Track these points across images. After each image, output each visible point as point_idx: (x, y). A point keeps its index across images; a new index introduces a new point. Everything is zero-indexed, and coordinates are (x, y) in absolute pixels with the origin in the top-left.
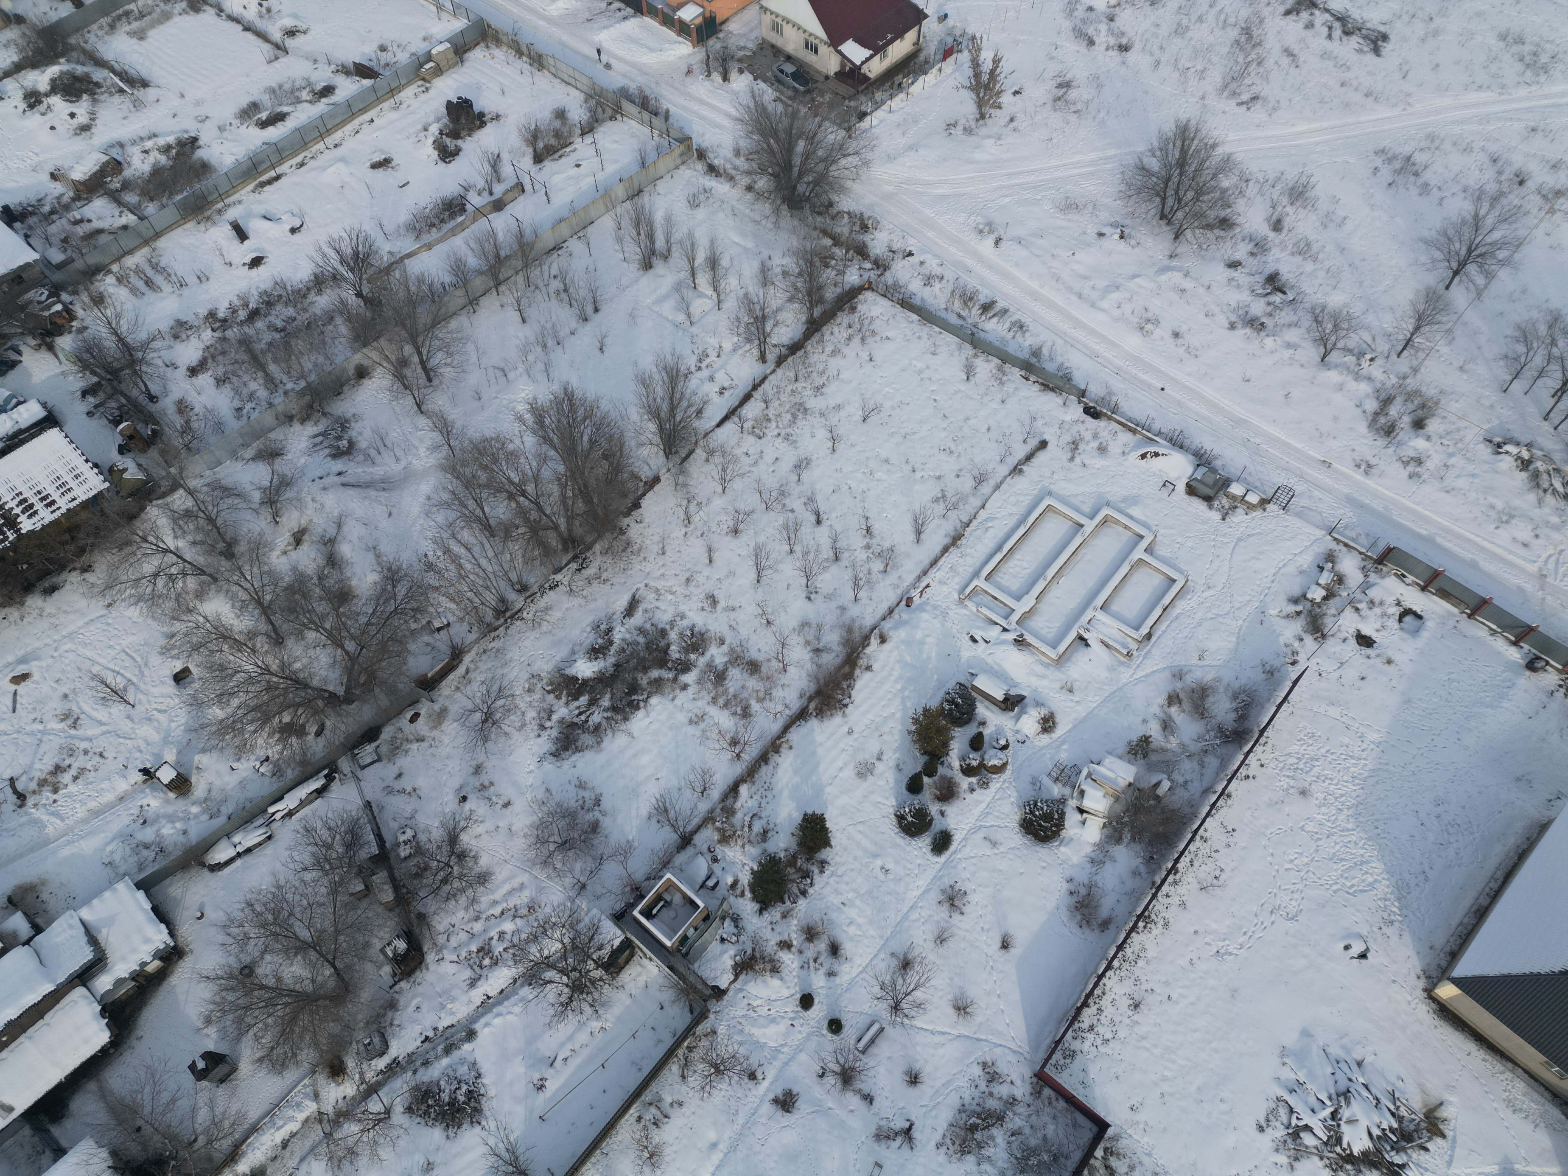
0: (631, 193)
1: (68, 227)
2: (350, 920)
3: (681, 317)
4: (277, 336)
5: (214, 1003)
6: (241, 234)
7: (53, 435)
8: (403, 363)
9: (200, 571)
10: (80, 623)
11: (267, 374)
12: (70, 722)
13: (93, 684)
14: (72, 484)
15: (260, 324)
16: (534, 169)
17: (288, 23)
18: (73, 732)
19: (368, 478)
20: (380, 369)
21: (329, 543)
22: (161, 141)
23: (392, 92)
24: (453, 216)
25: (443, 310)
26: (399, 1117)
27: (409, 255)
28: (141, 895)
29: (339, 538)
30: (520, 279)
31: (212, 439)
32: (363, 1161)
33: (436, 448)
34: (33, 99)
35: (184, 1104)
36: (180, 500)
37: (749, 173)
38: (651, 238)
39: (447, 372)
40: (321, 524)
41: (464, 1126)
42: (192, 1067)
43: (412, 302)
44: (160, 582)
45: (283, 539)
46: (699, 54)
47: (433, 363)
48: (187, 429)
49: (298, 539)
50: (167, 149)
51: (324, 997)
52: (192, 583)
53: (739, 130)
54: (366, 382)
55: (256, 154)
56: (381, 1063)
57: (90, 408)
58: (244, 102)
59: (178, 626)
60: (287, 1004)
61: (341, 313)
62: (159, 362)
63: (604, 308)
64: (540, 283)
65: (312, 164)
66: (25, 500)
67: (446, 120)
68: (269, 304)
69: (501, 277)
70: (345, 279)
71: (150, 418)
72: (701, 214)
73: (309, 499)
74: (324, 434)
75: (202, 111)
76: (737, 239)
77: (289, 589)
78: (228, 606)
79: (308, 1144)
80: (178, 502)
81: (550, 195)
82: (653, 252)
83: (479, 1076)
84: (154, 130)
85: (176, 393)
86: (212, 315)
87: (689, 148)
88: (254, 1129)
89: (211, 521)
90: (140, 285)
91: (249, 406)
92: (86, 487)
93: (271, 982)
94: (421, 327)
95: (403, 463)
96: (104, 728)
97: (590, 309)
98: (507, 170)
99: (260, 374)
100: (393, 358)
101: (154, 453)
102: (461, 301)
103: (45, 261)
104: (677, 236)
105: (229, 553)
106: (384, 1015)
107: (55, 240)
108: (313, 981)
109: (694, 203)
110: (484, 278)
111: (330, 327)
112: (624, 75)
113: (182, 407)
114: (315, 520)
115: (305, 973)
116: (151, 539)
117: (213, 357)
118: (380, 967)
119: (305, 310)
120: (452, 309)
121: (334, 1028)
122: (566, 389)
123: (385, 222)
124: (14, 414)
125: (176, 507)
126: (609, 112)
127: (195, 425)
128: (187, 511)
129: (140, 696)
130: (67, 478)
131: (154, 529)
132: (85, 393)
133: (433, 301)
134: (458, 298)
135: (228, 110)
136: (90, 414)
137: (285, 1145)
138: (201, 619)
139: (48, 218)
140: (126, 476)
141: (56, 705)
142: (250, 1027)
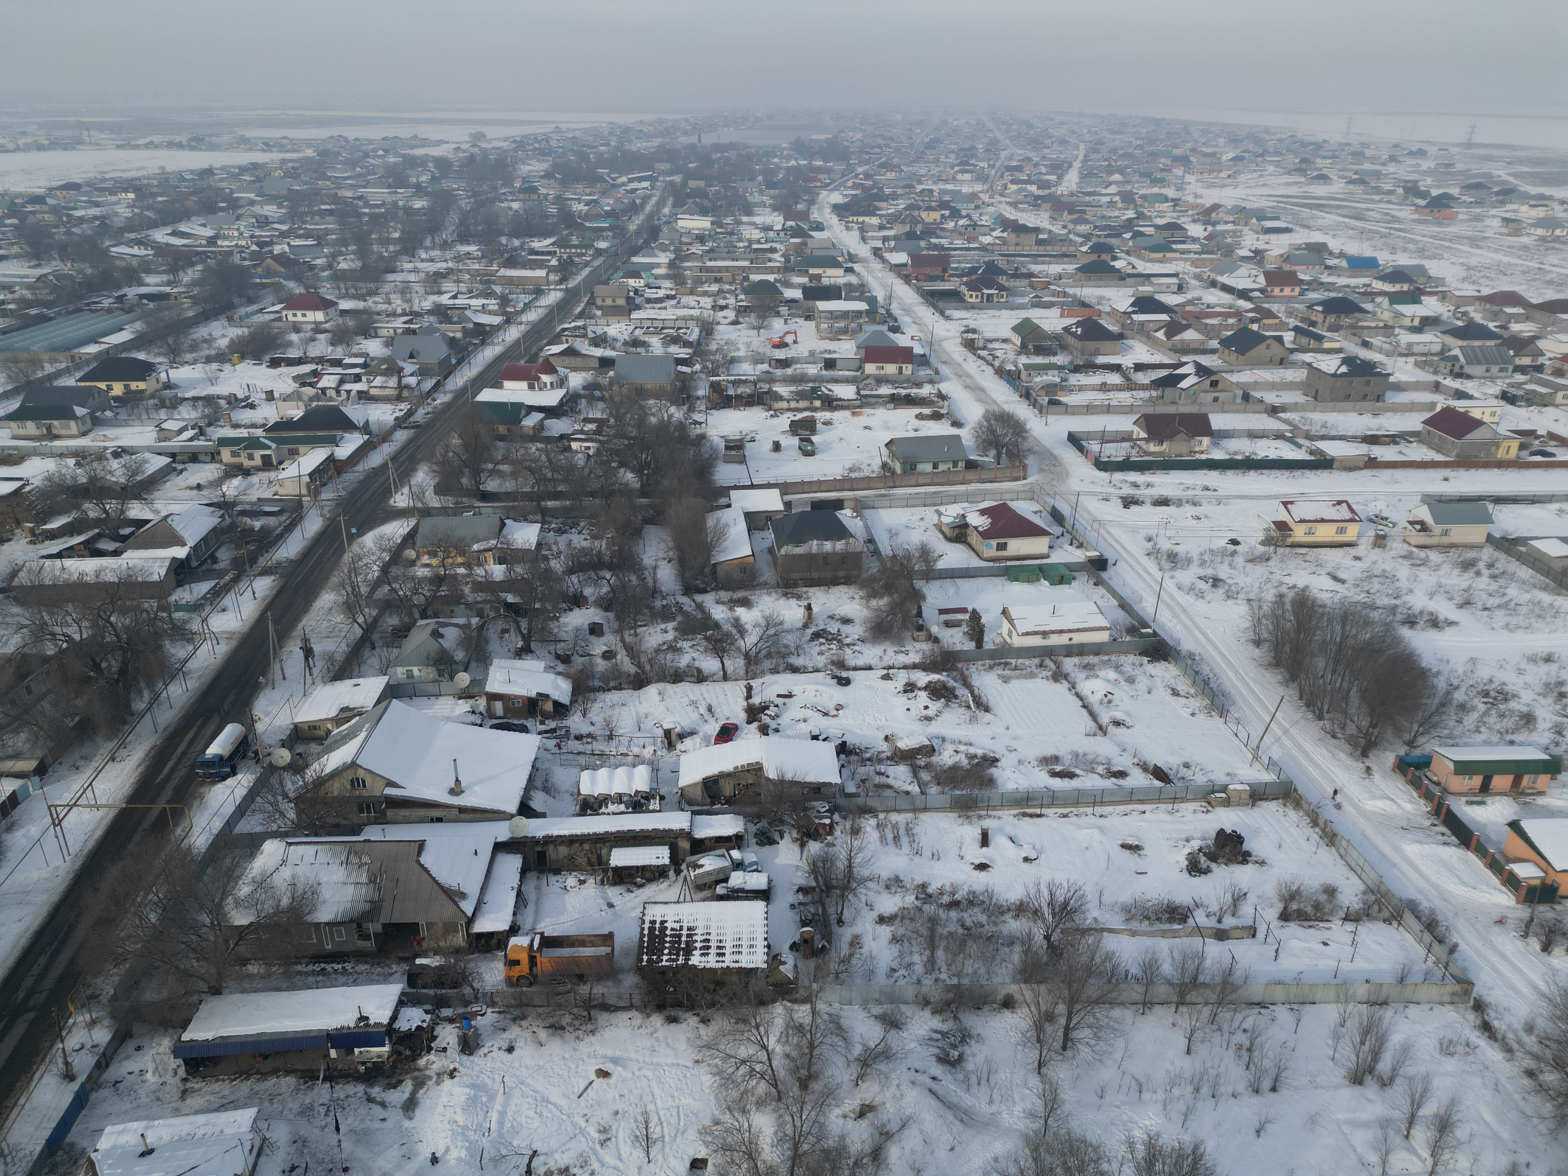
0: (1373, 998)
1: (872, 773)
3: (1373, 1158)
4: (961, 931)
6: (985, 840)
7: (759, 906)
8: (1050, 1017)
9: (774, 1082)
10: (669, 1061)
11: (933, 956)
12: (603, 1137)
13: (640, 1118)
14: (744, 950)
15: (954, 914)
16: (1275, 924)
17: (1119, 716)
18: (598, 1147)
19: (955, 1100)
20: (1025, 1010)
21: (885, 1135)
22: (972, 750)
23: (1175, 800)
24: (1171, 920)
25: (1114, 994)
27: (1111, 931)
29: (896, 1138)
30: (1207, 1011)
31: (858, 981)
33: (1032, 1115)
34: (910, 688)
36: (802, 1013)
37: (1536, 1057)
38: (1376, 1054)
39: (1085, 1052)
40: (889, 1113)
43: (1090, 971)
44: (743, 1070)
45: (852, 1104)
46: (1523, 912)
47: (1076, 1034)
48: (846, 960)
49: (864, 1111)
50: (972, 757)
52: (762, 1088)
53: (1543, 1009)
54: (1007, 1013)
55: (1034, 792)
57: (796, 902)
58: (1049, 752)
59: (727, 1118)
61: (1023, 943)
62: (863, 899)
63: (1284, 1093)
64: (1226, 1028)
65: (1074, 819)
66: (708, 941)
67: (1210, 842)
68: (971, 903)
69: (1188, 998)
70: (1043, 919)
71: (828, 935)
72: (1450, 1064)
73: (895, 1082)
74: (944, 1034)
75: (1014, 744)
76: (1488, 1117)
77: (826, 1152)
78: (773, 1130)
80: (800, 1014)
81: (1281, 954)
82: (1371, 1070)
84: (972, 740)
85: (857, 929)
86: (924, 886)
87: (1467, 993)
89: (812, 1046)
90: (890, 836)
91: (903, 972)
92: (751, 958)
94: (1084, 996)
95: (994, 1108)
96: (619, 1163)
97: (1266, 1084)
98: (1247, 910)
99: (928, 953)
100: (1043, 1008)
101: (812, 963)
102: (1136, 997)
103: (842, 788)
104: (1409, 1070)
105: (804, 1084)
107: (857, 777)
109: (1447, 1048)
110: (1170, 989)
111: (1007, 950)
112: (1420, 891)
113: (856, 942)
114: (888, 1106)
116: (762, 1029)
117: (903, 918)
119: (995, 924)
120: (1122, 998)
122: (1196, 1148)
123: (1106, 893)
124: (748, 876)
125: (795, 1016)
126: (1386, 914)
127: (854, 961)
128: (801, 1025)
129: (660, 1157)
130: (745, 943)
131: (770, 1023)
132: (800, 889)
133: (1109, 981)
134: (1135, 992)
135: (1033, 752)
136: (792, 906)
138: (746, 1125)
139: (864, 762)
140: (782, 968)
141: (604, 1115)
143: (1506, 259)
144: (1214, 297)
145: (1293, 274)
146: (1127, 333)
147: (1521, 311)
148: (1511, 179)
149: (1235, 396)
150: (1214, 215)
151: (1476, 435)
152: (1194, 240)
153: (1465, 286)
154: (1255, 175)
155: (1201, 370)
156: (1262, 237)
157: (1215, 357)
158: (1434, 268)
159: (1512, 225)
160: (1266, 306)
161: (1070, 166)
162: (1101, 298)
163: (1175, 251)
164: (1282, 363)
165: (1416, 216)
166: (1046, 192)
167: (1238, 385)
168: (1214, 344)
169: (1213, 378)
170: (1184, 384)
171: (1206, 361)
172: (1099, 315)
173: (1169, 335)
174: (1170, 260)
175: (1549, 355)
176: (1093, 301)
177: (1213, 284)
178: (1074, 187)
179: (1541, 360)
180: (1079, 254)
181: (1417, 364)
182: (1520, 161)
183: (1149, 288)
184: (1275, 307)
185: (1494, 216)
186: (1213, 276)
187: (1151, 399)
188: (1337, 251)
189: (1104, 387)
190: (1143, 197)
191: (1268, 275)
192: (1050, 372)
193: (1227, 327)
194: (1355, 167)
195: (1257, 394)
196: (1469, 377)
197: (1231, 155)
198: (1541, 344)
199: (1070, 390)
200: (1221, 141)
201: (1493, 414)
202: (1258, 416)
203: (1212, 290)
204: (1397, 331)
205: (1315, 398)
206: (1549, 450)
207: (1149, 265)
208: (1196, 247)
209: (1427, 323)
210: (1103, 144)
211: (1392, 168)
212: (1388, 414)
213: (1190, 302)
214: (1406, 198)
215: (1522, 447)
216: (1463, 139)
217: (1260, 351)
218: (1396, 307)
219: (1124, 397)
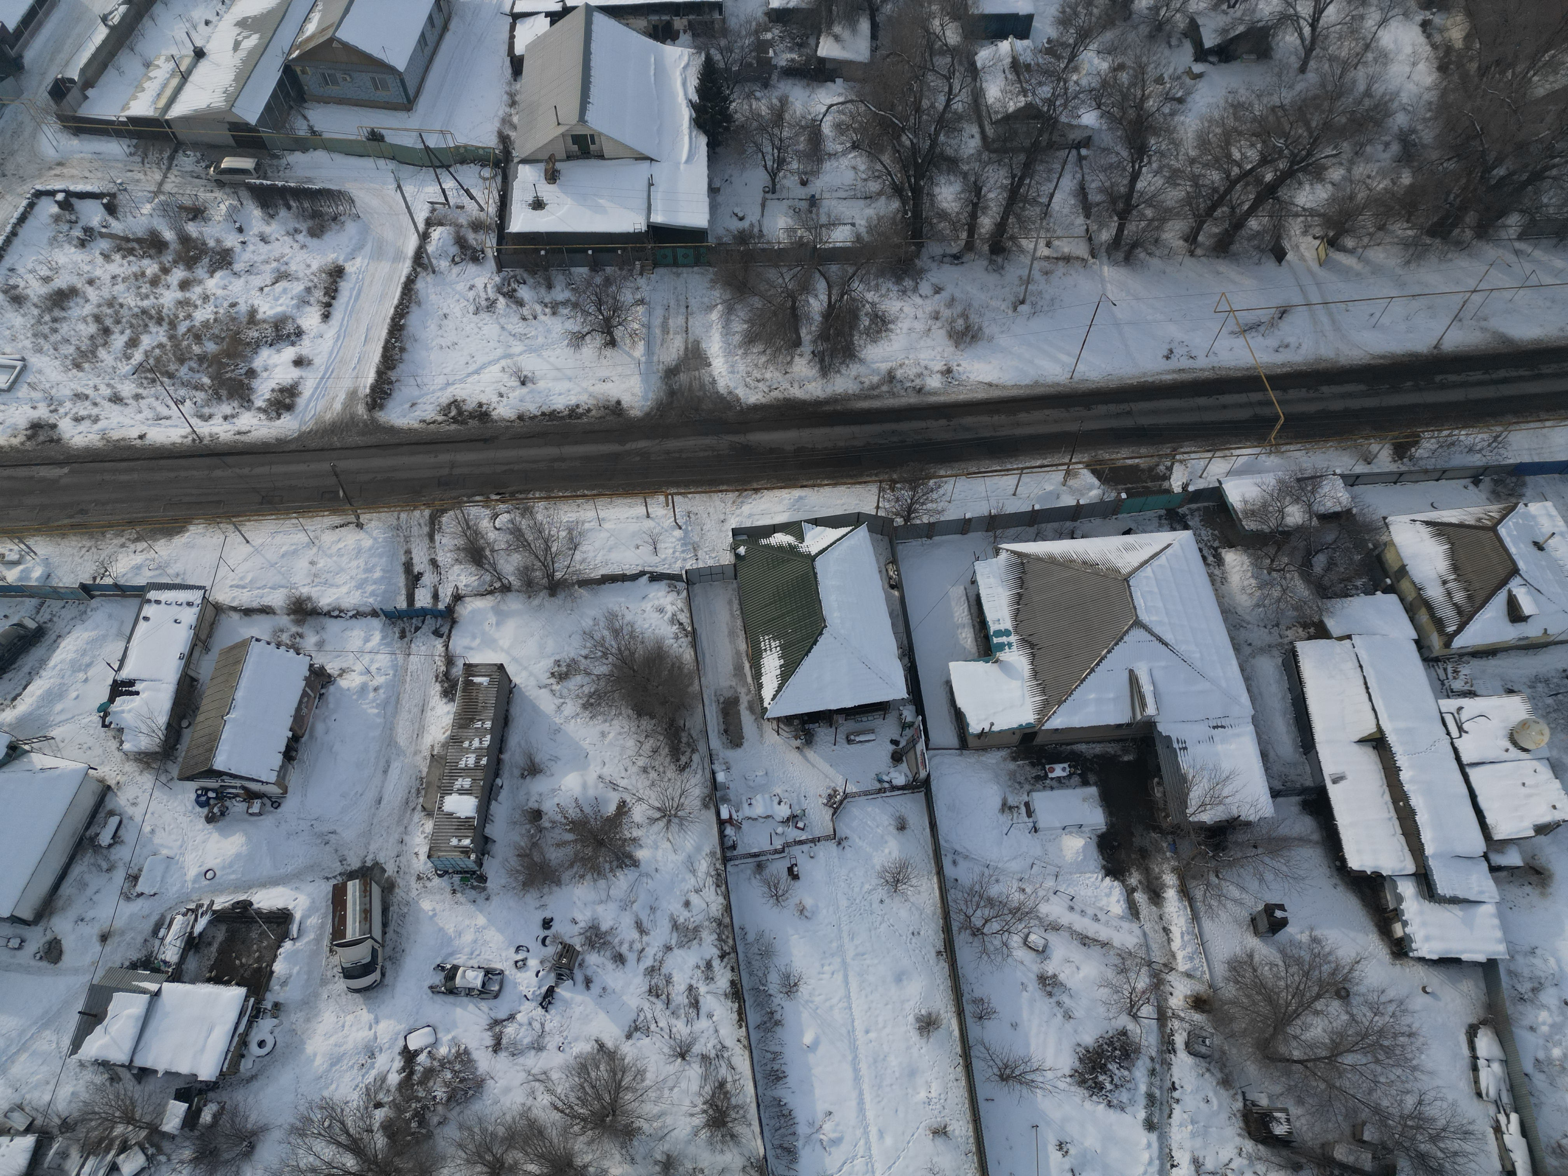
2: (1337, 1104)
5: (1330, 953)
26: (1124, 1021)
28: (1482, 958)
32: (1110, 974)
35: (1253, 885)
41: (1077, 1064)
42: (1282, 907)
51: (1274, 1036)
56: (1180, 1040)
60: (1288, 1004)
79: (1154, 946)
83: (1109, 1105)
88: (1195, 917)
93: (1319, 1005)
106: (1221, 1070)
108: (1295, 1037)
115: (1308, 1036)
118: (1270, 1097)
121: (1240, 1025)
137: (1166, 931)
142: (1287, 967)
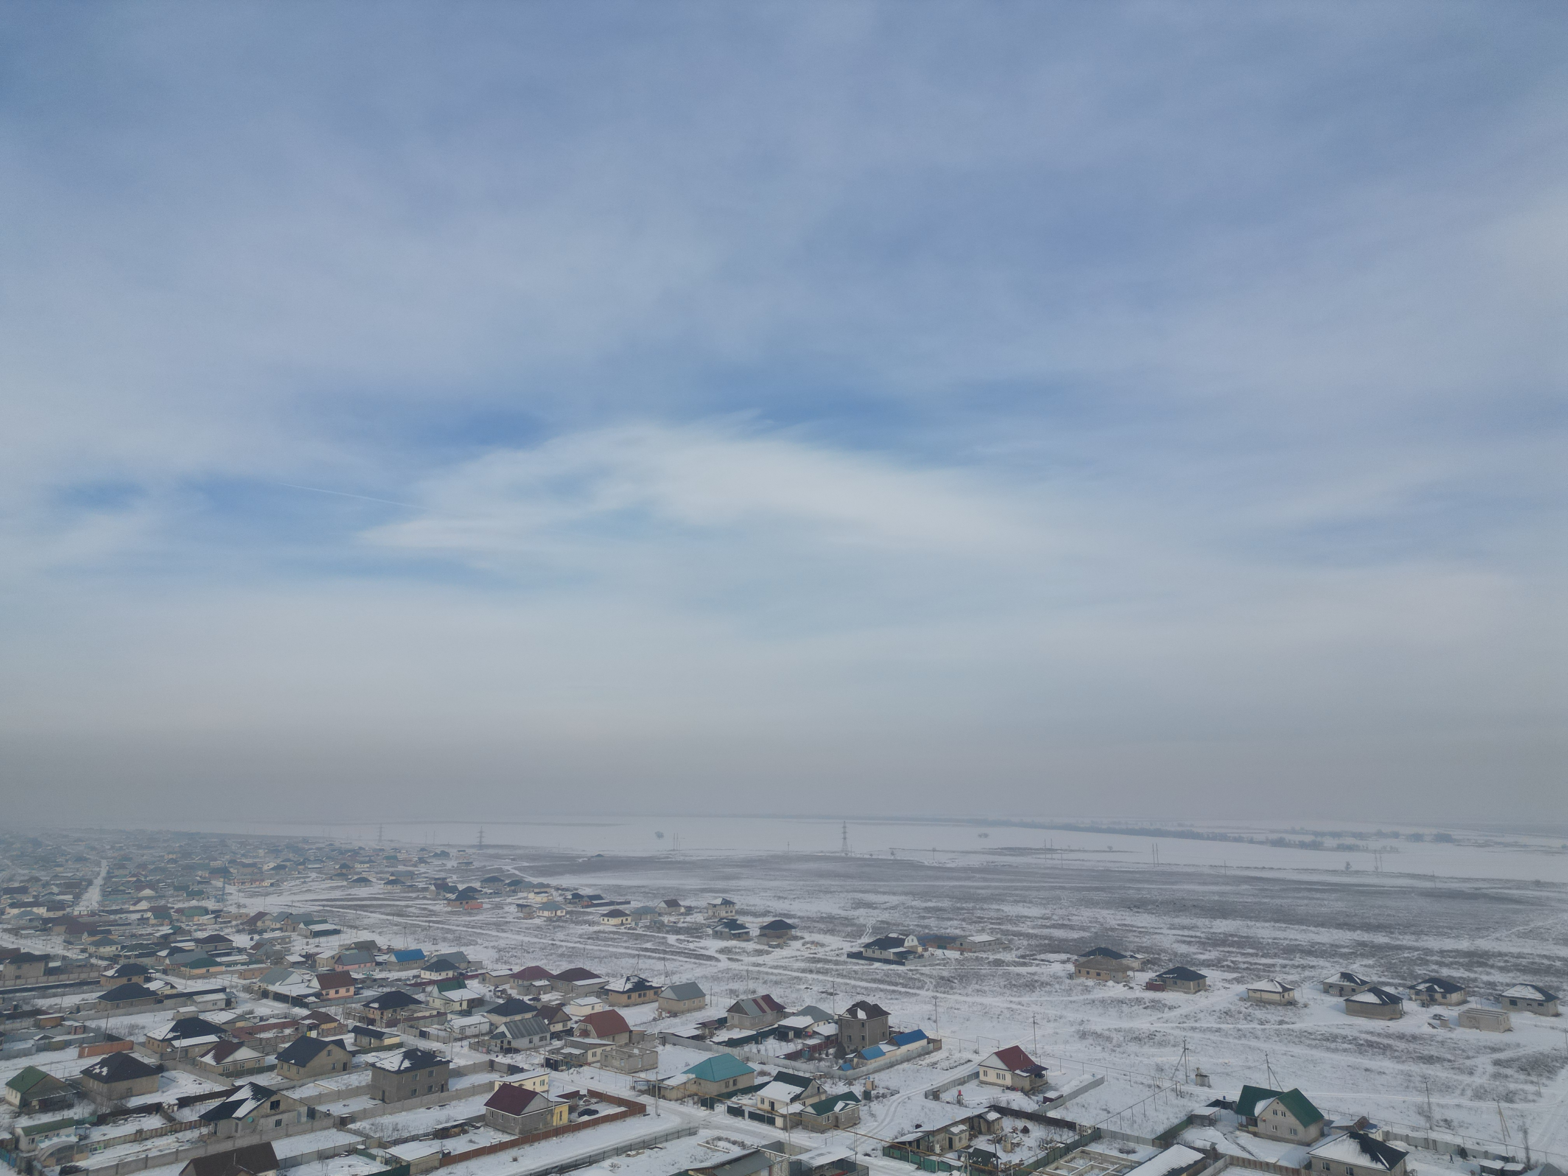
143: (526, 939)
144: (267, 1009)
145: (347, 973)
146: (167, 1063)
147: (547, 983)
148: (517, 872)
149: (299, 1114)
150: (259, 924)
151: (534, 1106)
152: (240, 951)
153: (499, 966)
154: (298, 882)
155: (259, 1092)
156: (311, 941)
157: (273, 1074)
158: (472, 953)
159: (527, 910)
160: (323, 1010)
161: (90, 883)
162: (133, 1028)
163: (220, 964)
164: (346, 1068)
165: (449, 909)
166: (60, 914)
167: (301, 1101)
168: (272, 1059)
169: (274, 1098)
170: (240, 1112)
171: (263, 1080)
172: (131, 1046)
173: (218, 1058)
174: (214, 975)
175: (575, 1019)
176: (123, 1032)
177: (265, 994)
178: (95, 906)
179: (570, 1024)
180: (103, 980)
181: (471, 1046)
182: (521, 858)
183: (192, 1009)
184: (332, 1010)
185: (510, 904)
186: (264, 986)
187: (201, 1139)
188: (385, 947)
189: (140, 1136)
190: (179, 911)
191: (321, 977)
192: (63, 1132)
193: (284, 1039)
194: (391, 869)
195: (322, 1108)
196: (517, 1051)
197: (272, 865)
198: (567, 1010)
199: (93, 1149)
200: (261, 852)
201: (543, 1083)
202: (326, 1133)
203: (264, 1001)
204: (449, 1017)
205: (383, 1100)
206: (592, 1107)
207: (190, 982)
208: (243, 958)
209: (475, 1004)
210: (130, 859)
211: (422, 868)
212: (454, 1103)
213: (241, 1018)
214: (438, 894)
215: (572, 1110)
216: (475, 842)
217: (321, 1059)
218: (446, 993)
219: (168, 1143)
